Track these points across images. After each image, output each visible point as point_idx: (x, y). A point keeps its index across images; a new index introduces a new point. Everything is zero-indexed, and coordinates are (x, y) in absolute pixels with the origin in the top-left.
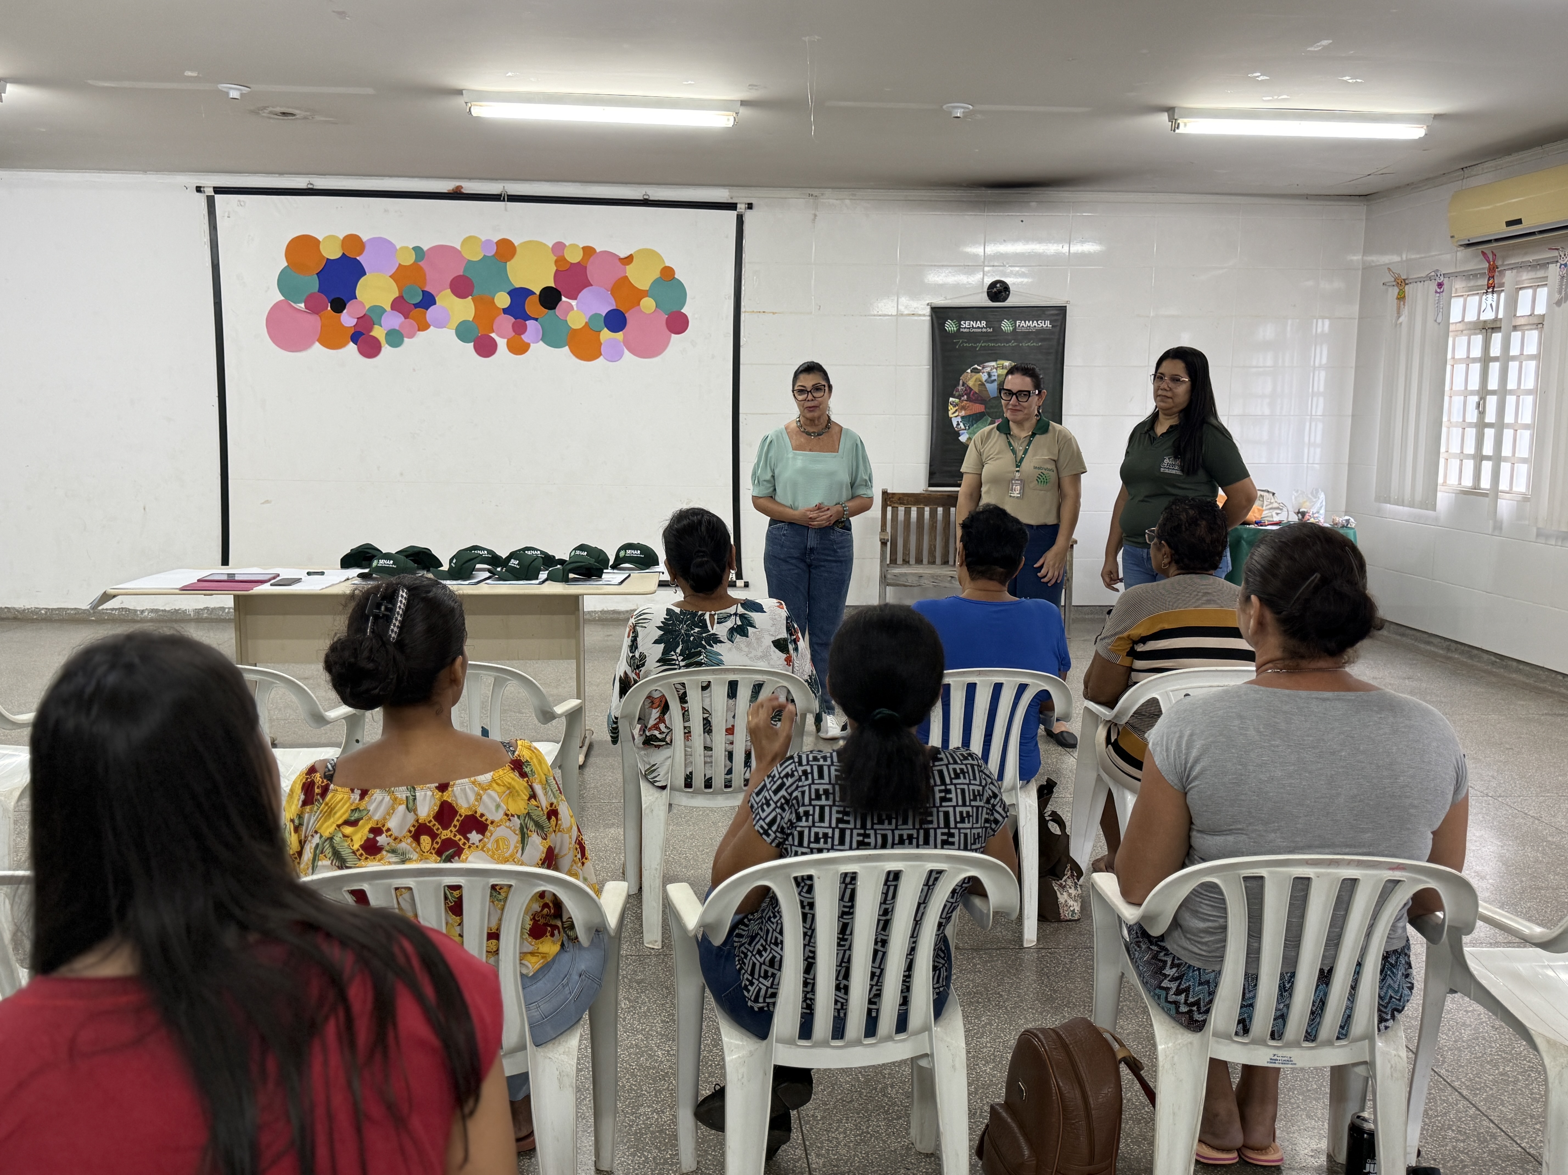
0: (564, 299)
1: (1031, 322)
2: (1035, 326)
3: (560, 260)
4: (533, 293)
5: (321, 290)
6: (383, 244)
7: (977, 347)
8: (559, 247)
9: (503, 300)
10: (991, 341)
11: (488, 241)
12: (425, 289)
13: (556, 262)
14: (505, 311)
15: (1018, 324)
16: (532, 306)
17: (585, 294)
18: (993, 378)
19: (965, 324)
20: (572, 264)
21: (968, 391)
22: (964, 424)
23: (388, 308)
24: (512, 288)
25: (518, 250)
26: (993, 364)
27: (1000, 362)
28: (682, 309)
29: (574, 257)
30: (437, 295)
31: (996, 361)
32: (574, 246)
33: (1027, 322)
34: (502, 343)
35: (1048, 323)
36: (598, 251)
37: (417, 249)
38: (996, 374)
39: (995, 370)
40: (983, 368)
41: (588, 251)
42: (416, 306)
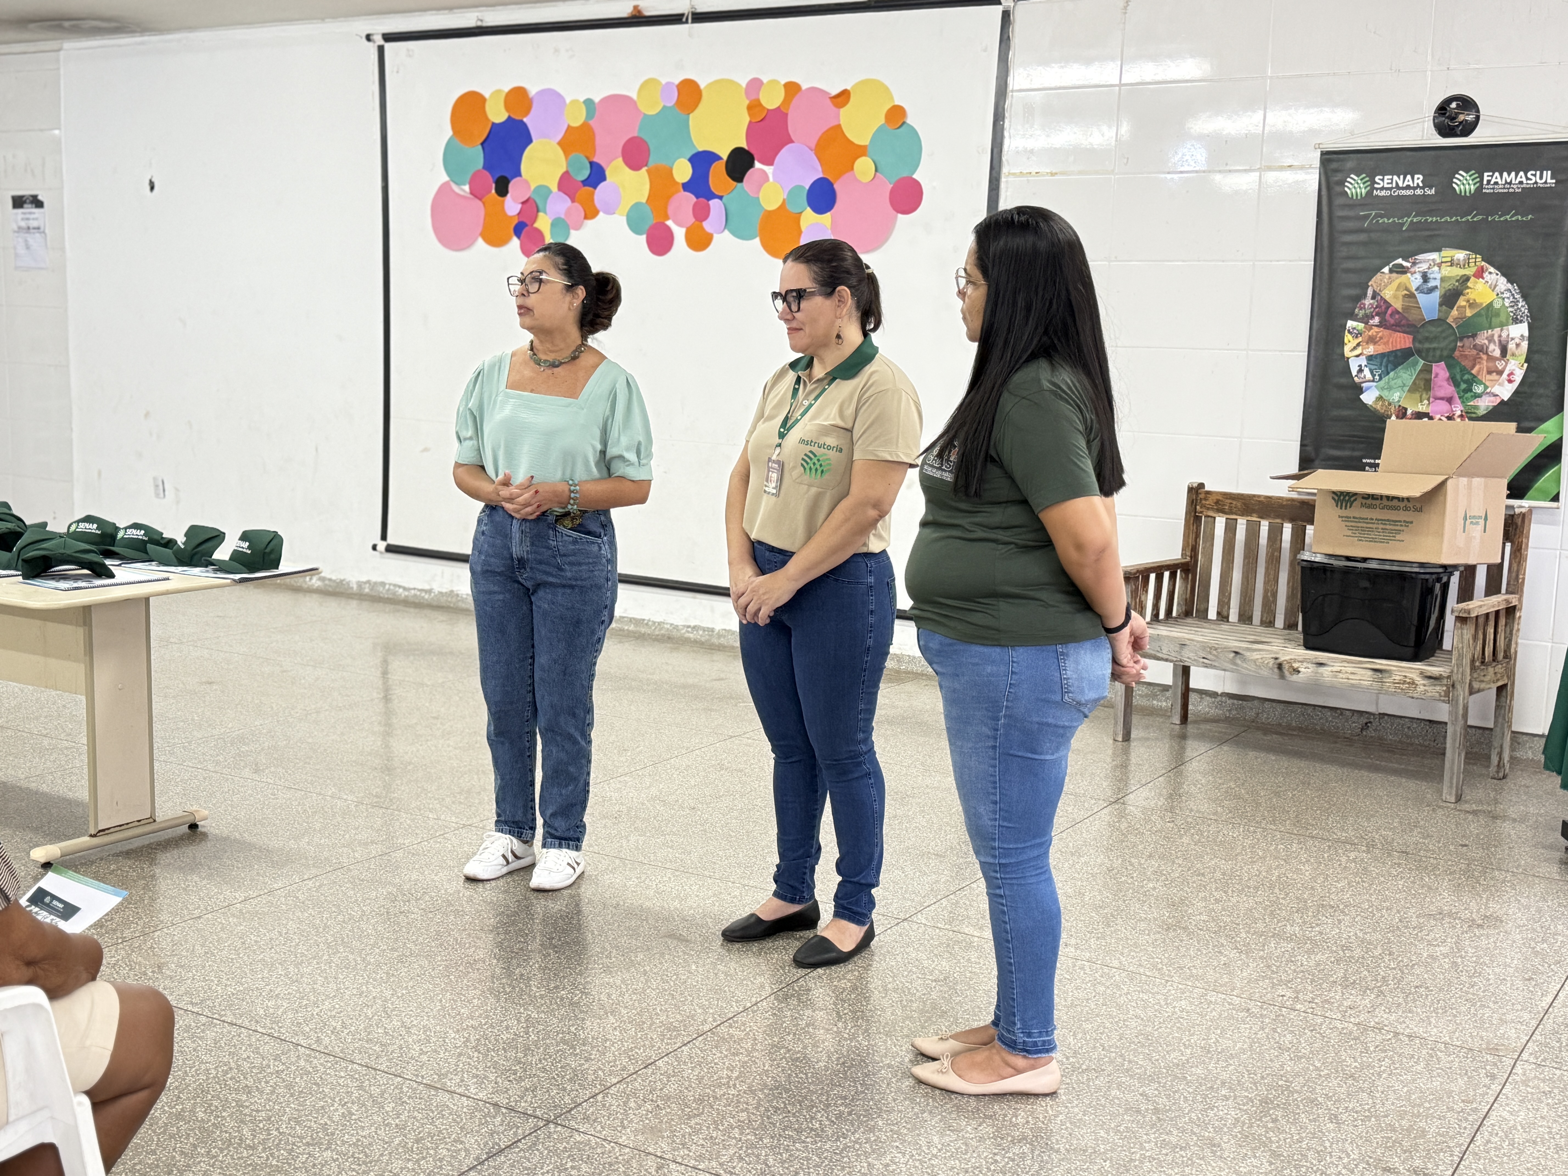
0: (758, 165)
1: (1513, 174)
2: (1521, 183)
3: (754, 106)
4: (719, 158)
5: (486, 167)
6: (552, 96)
7: (1403, 224)
8: (755, 85)
9: (683, 172)
10: (1431, 213)
11: (668, 84)
12: (596, 160)
13: (750, 108)
14: (686, 187)
15: (1486, 179)
16: (718, 175)
17: (785, 155)
18: (1432, 284)
19: (1384, 181)
20: (768, 110)
21: (1383, 308)
22: (1372, 372)
23: (554, 188)
24: (694, 152)
25: (705, 94)
26: (1434, 256)
27: (1448, 253)
28: (913, 173)
29: (772, 100)
30: (608, 166)
31: (1439, 250)
32: (774, 82)
33: (1505, 174)
34: (679, 233)
35: (1547, 175)
36: (804, 87)
37: (588, 102)
38: (1438, 276)
39: (1436, 268)
40: (1414, 264)
41: (792, 89)
42: (585, 183)
